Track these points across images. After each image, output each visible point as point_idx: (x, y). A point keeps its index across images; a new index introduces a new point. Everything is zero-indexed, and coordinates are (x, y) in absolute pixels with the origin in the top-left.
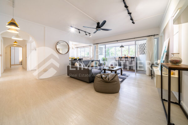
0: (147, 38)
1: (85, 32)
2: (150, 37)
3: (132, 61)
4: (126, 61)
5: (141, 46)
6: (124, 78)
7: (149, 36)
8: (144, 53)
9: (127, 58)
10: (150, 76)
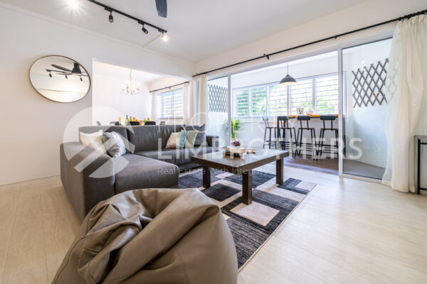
0: (397, 28)
1: (141, 22)
2: (414, 19)
3: (324, 129)
4: (302, 129)
5: (359, 75)
6: (287, 200)
7: (409, 17)
8: (380, 97)
9: (307, 118)
10: (410, 192)
